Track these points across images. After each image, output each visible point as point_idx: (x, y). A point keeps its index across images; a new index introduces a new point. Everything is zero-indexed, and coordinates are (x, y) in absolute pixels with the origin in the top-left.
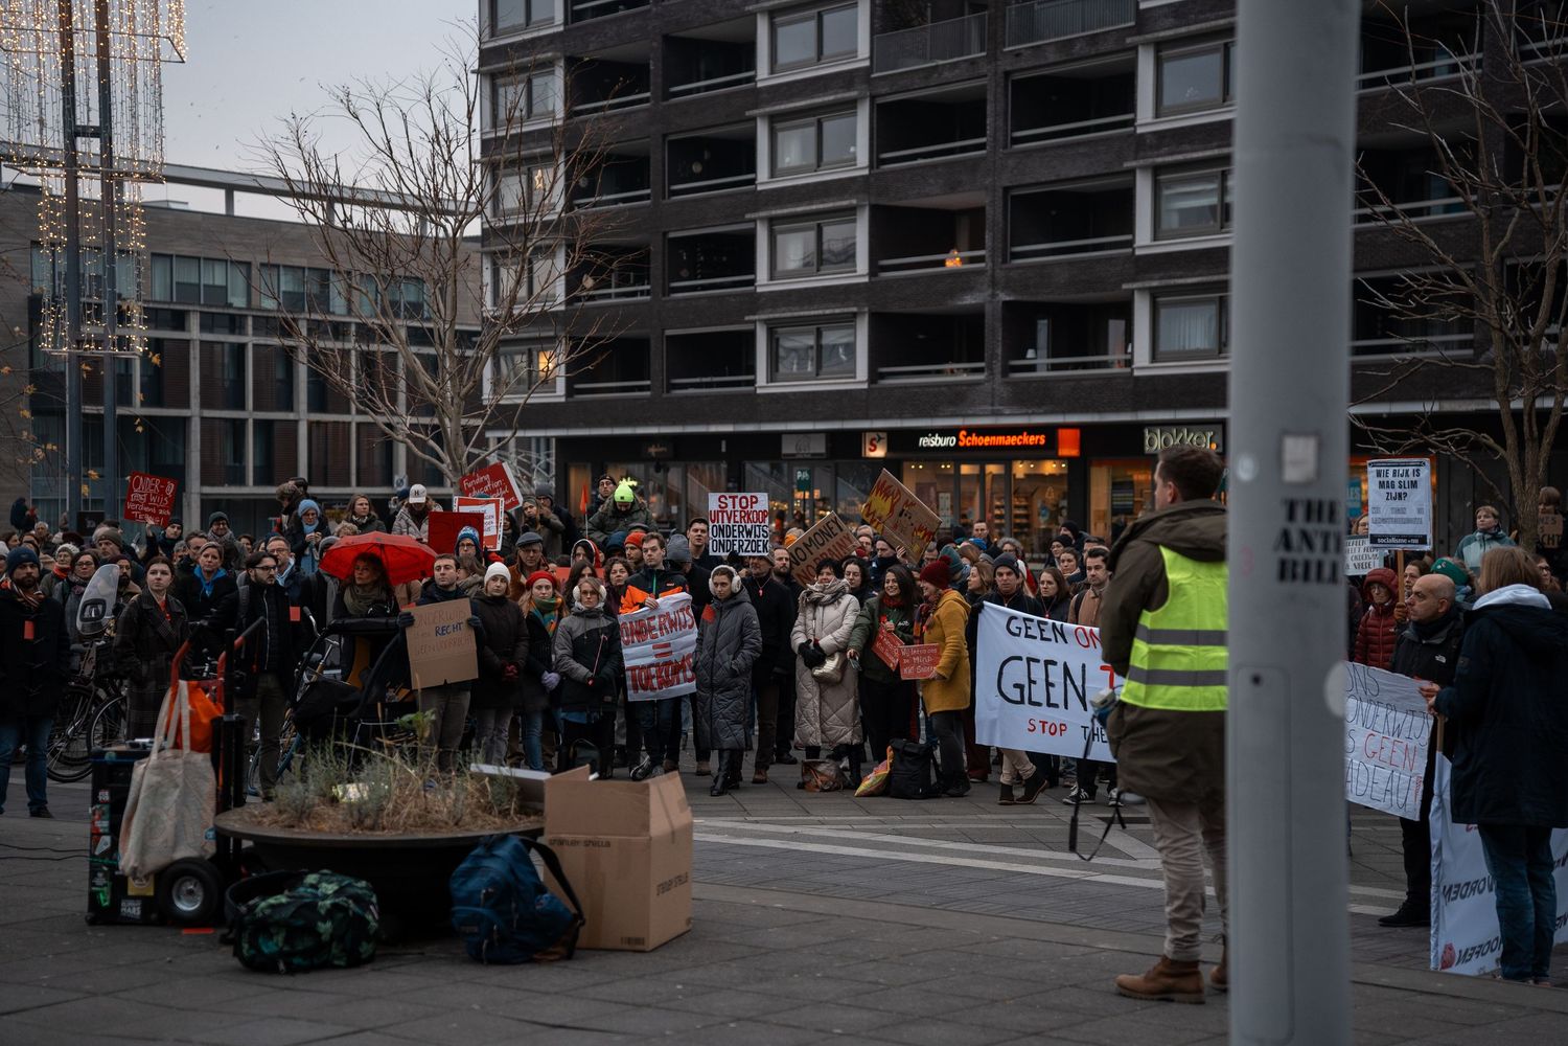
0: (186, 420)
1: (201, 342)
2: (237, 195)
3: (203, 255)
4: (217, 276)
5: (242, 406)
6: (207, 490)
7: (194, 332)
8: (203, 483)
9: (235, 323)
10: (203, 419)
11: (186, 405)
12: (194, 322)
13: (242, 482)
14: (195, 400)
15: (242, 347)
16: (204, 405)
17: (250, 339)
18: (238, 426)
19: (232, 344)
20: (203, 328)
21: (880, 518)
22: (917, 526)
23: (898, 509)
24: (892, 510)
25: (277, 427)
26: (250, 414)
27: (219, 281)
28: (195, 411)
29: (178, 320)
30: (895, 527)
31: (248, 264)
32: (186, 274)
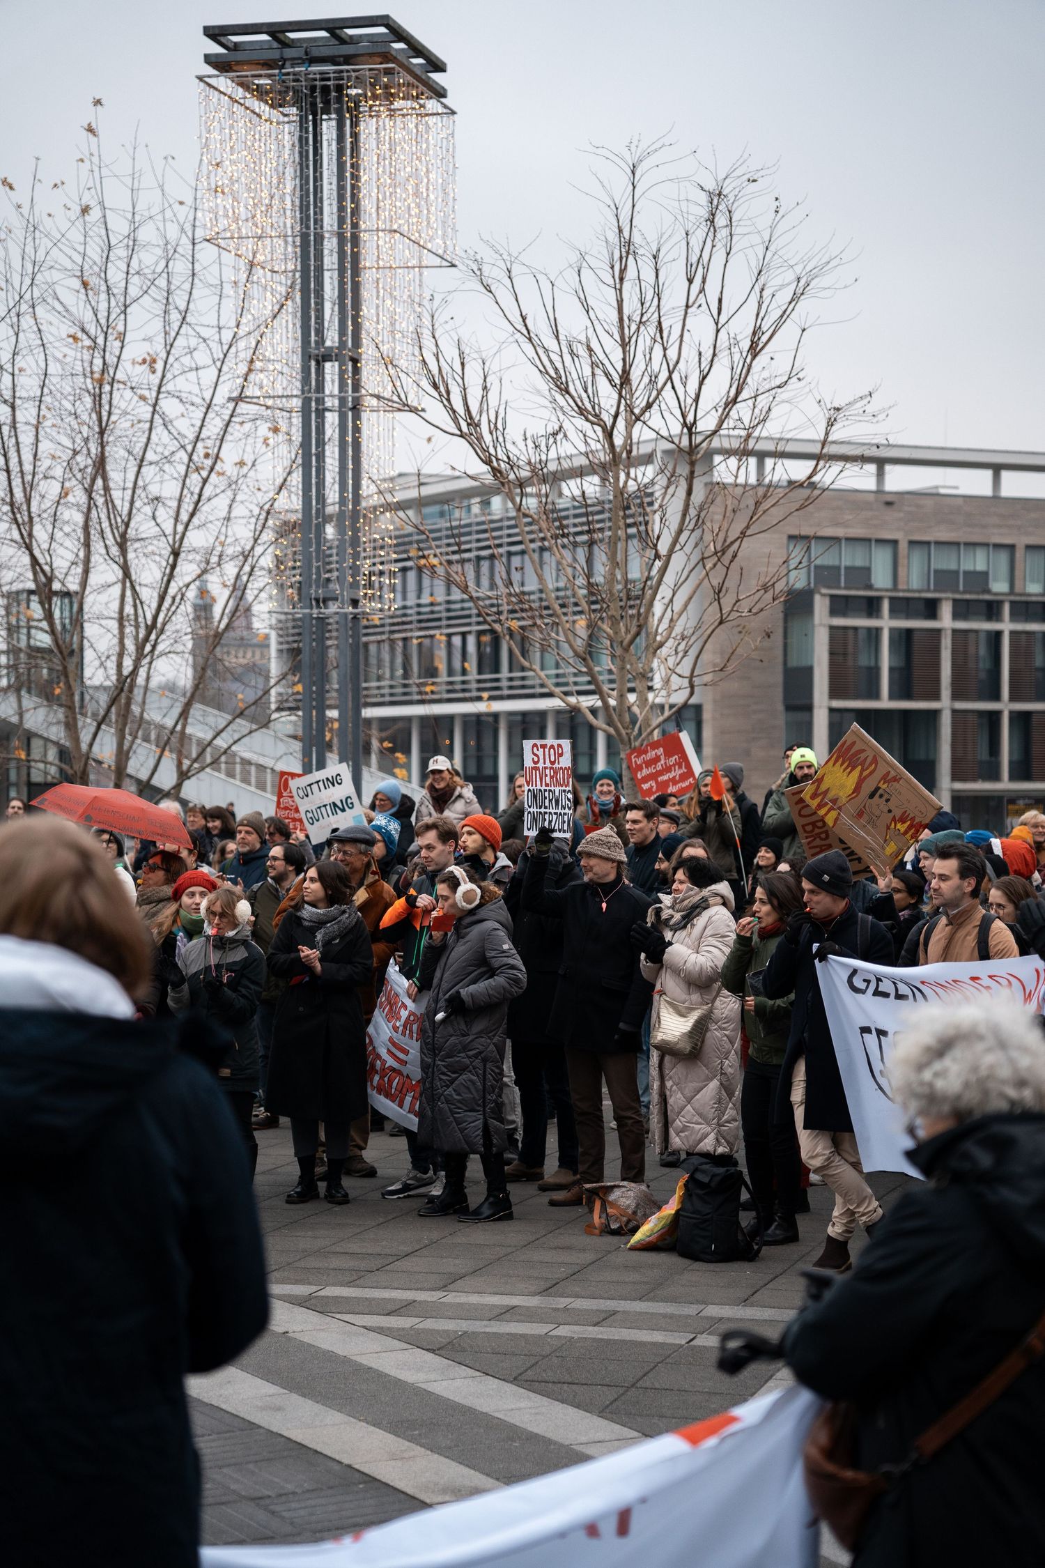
0: (934, 715)
1: (954, 631)
2: (1005, 475)
3: (962, 540)
4: (978, 561)
5: (996, 697)
6: (959, 786)
7: (946, 621)
8: (955, 777)
9: (991, 610)
10: (954, 711)
11: (936, 696)
12: (946, 610)
13: (995, 776)
14: (946, 692)
15: (998, 635)
16: (955, 696)
17: (1006, 626)
18: (994, 717)
19: (989, 632)
20: (956, 616)
21: (834, 801)
22: (898, 813)
23: (868, 787)
24: (857, 789)
25: (1035, 719)
26: (1005, 706)
27: (980, 566)
28: (945, 704)
29: (930, 609)
30: (860, 814)
31: (1012, 547)
32: (944, 561)
